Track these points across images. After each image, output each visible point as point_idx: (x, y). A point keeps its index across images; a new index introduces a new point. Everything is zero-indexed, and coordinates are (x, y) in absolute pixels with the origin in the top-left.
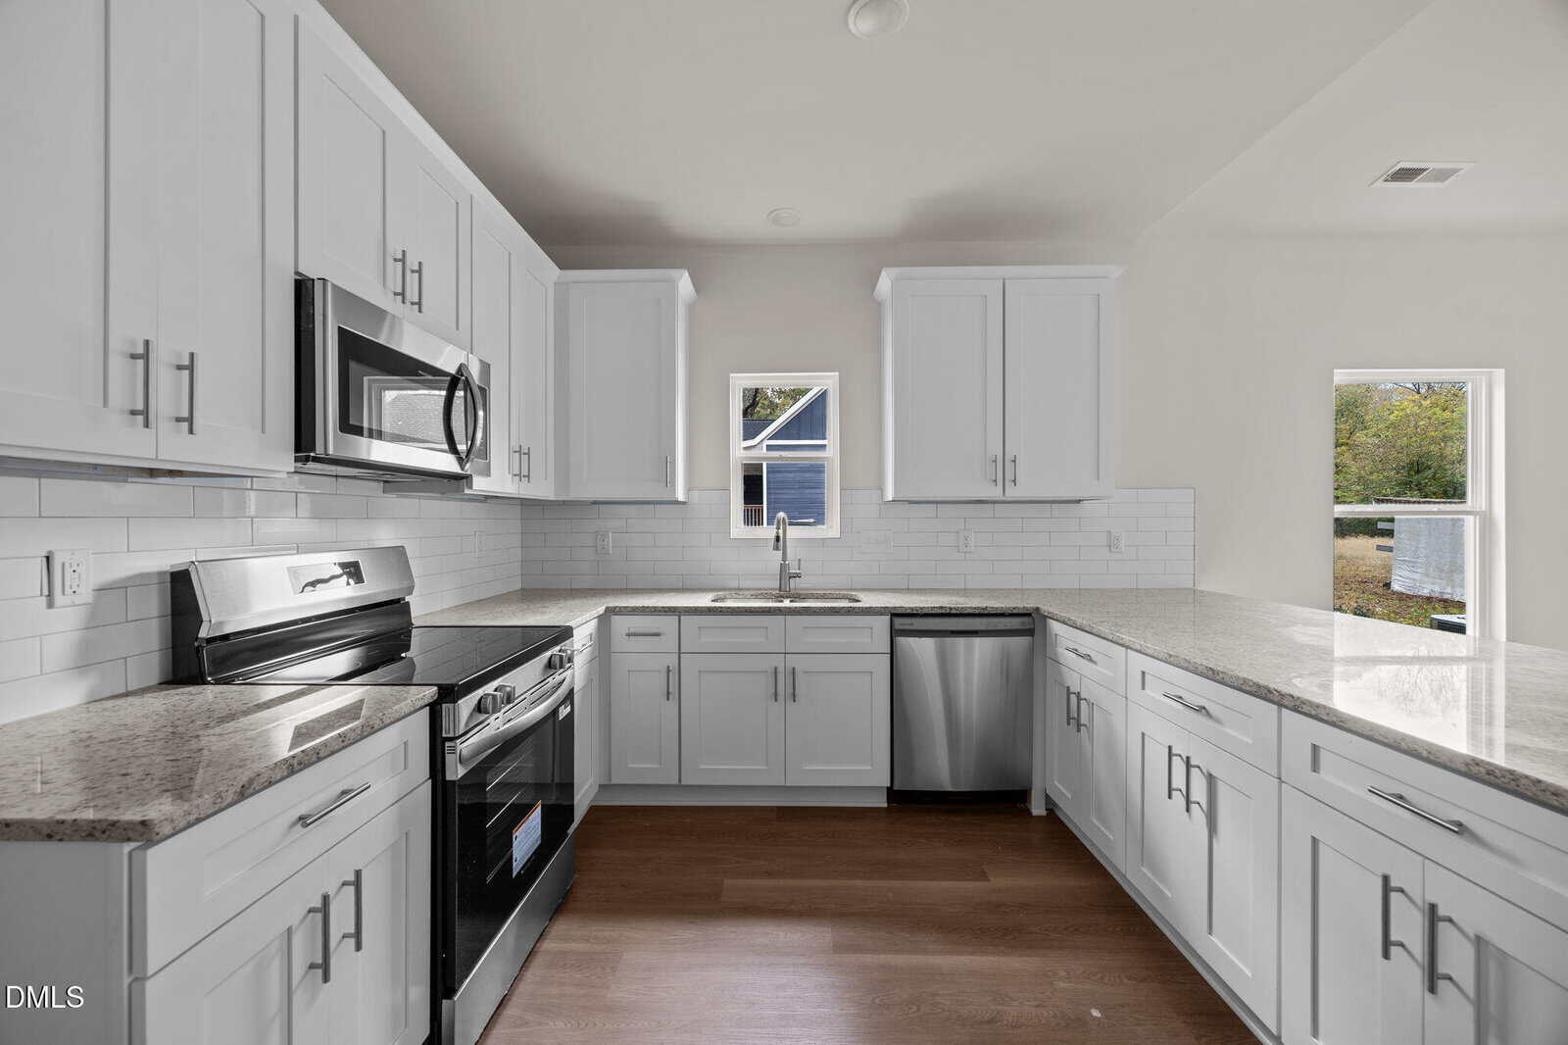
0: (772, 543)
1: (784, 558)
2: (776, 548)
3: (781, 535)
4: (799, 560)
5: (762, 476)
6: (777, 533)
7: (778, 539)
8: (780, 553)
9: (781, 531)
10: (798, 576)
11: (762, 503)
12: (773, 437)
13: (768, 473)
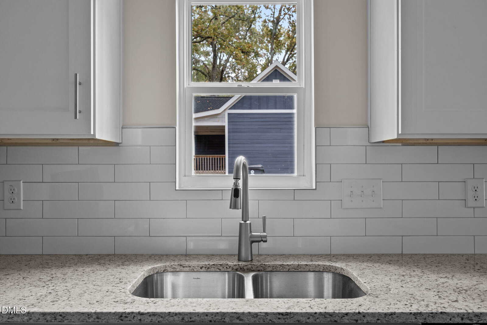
0: (229, 195)
1: (245, 216)
2: (234, 206)
3: (241, 187)
4: (264, 219)
5: (224, 136)
6: (236, 184)
7: (236, 192)
8: (239, 212)
9: (240, 182)
10: (263, 240)
11: (224, 154)
12: (234, 107)
13: (229, 132)
